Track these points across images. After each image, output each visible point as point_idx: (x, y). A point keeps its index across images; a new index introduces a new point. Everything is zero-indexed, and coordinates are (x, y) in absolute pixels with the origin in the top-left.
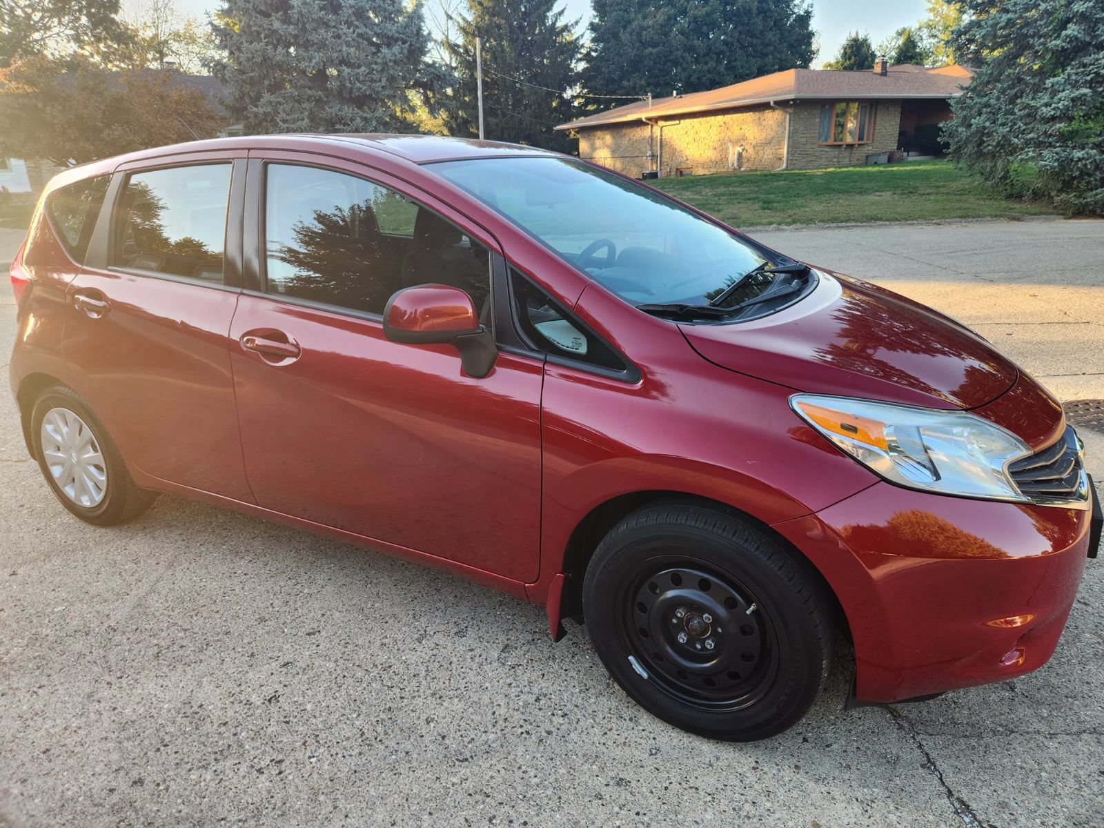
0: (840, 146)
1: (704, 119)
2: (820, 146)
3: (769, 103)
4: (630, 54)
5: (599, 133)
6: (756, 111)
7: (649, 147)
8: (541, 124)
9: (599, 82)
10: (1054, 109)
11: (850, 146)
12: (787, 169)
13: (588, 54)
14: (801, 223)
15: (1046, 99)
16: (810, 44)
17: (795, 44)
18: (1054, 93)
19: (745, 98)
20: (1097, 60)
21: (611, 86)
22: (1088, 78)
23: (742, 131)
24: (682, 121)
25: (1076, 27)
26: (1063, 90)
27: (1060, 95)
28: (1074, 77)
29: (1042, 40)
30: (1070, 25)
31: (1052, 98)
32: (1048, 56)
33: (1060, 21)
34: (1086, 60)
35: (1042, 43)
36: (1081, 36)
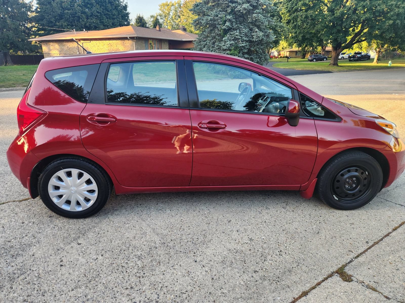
1: (101, 41)
3: (127, 37)
4: (58, 12)
5: (51, 44)
6: (121, 40)
7: (77, 51)
8: (18, 37)
9: (45, 22)
10: (226, 47)
13: (36, 9)
14: (163, 81)
15: (223, 44)
16: (128, 17)
17: (124, 16)
18: (225, 42)
19: (117, 35)
20: (234, 33)
21: (50, 24)
22: (233, 38)
23: (117, 47)
24: (91, 41)
25: (228, 23)
26: (228, 42)
27: (227, 43)
28: (229, 38)
29: (220, 26)
30: (227, 22)
31: (225, 44)
32: (222, 31)
33: (224, 21)
34: (232, 33)
35: (220, 27)
36: (230, 26)
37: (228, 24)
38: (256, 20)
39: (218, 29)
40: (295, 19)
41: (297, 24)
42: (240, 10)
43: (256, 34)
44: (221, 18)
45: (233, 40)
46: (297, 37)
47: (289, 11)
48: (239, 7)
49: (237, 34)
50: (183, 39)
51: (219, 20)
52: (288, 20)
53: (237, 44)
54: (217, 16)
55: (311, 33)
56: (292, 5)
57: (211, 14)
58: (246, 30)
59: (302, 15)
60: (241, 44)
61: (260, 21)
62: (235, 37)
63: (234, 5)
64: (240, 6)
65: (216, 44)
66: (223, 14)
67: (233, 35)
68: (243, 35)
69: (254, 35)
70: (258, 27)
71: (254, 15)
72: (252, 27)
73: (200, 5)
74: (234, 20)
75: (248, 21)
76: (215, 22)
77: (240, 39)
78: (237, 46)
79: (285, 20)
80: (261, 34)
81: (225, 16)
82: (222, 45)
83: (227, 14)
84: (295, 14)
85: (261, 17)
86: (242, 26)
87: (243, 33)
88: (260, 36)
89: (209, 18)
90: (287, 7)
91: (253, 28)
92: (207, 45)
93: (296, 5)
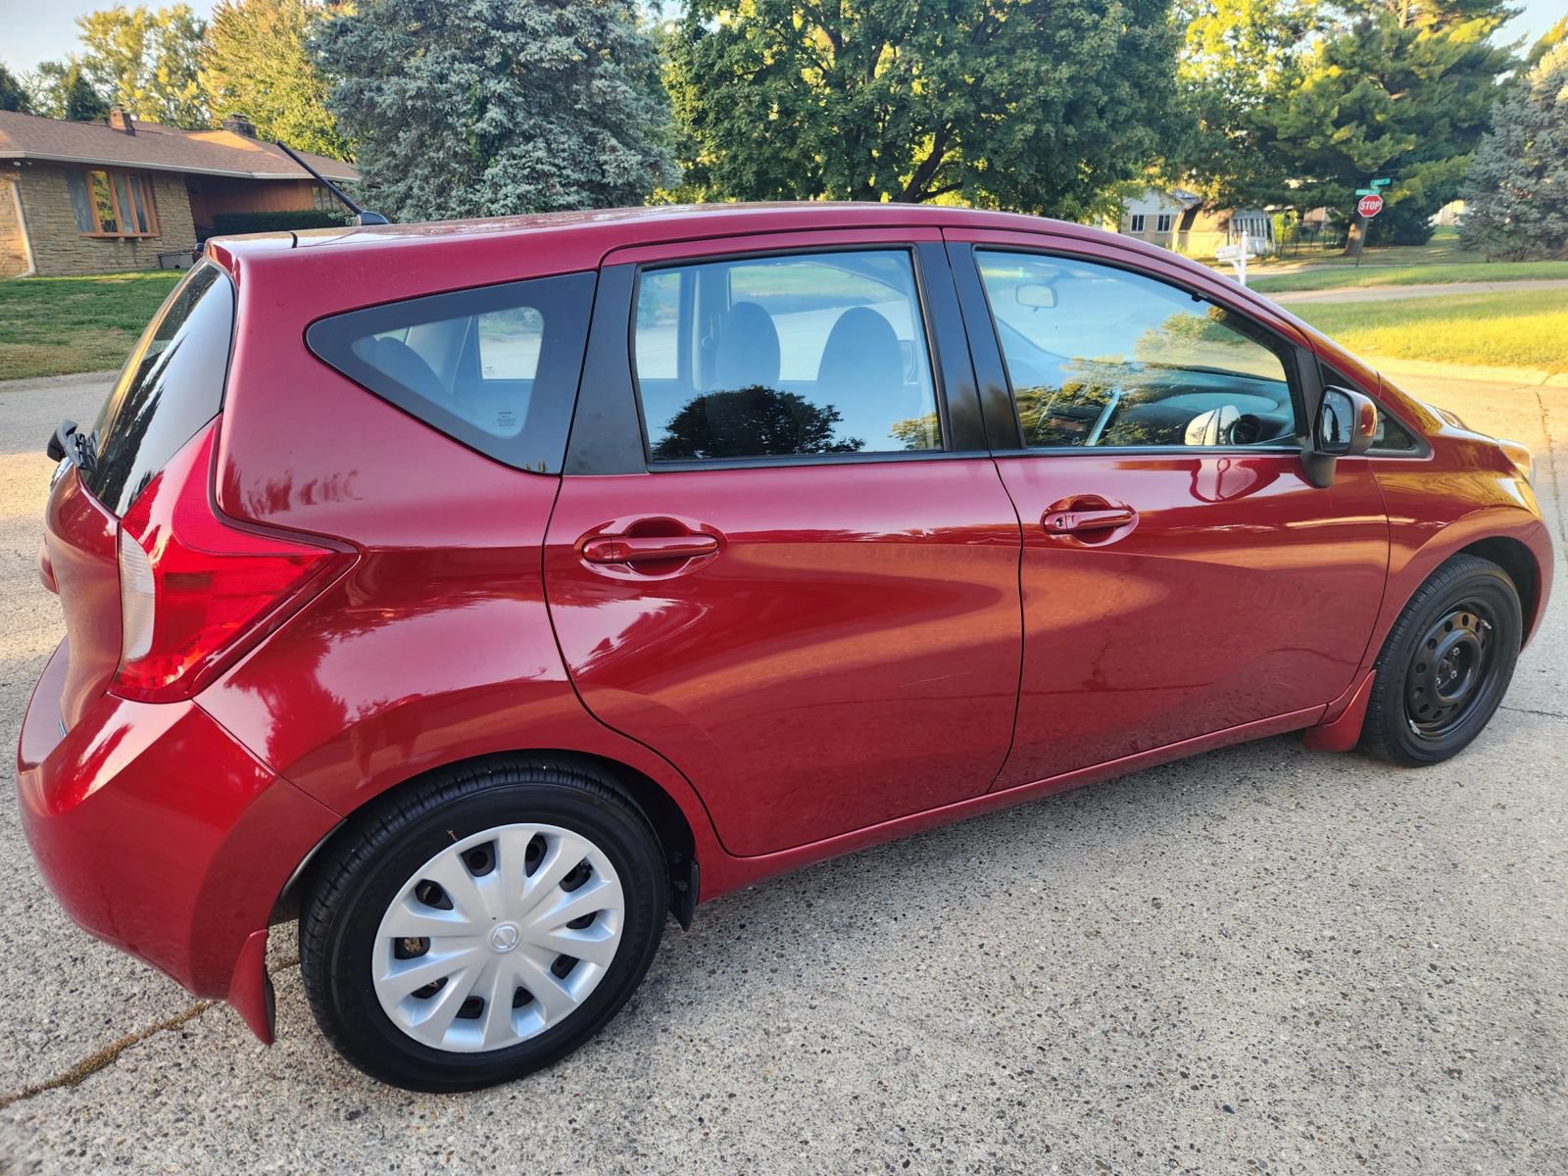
0: (115, 239)
2: (83, 239)
10: (503, 206)
11: (131, 240)
12: (37, 274)
15: (489, 195)
18: (496, 187)
20: (527, 152)
22: (526, 172)
25: (497, 110)
26: (506, 185)
27: (504, 190)
28: (510, 170)
29: (463, 120)
30: (490, 106)
31: (495, 193)
32: (473, 141)
33: (477, 99)
34: (515, 151)
35: (465, 125)
36: (505, 121)
37: (494, 112)
38: (608, 103)
39: (456, 134)
40: (725, 109)
41: (733, 126)
42: (541, 60)
43: (616, 160)
44: (465, 88)
45: (527, 177)
46: (735, 175)
47: (698, 79)
48: (533, 47)
49: (541, 154)
50: (258, 171)
51: (454, 98)
52: (698, 113)
53: (545, 196)
54: (442, 78)
55: (786, 160)
56: (705, 55)
57: (418, 69)
58: (572, 142)
59: (748, 96)
60: (562, 196)
61: (620, 110)
62: (533, 169)
63: (511, 37)
64: (539, 44)
65: (454, 193)
66: (469, 70)
67: (521, 157)
68: (564, 159)
69: (606, 162)
70: (617, 131)
71: (597, 83)
72: (591, 129)
73: (356, 28)
74: (521, 99)
75: (578, 107)
76: (439, 105)
77: (553, 175)
78: (544, 202)
79: (684, 109)
80: (634, 159)
81: (481, 81)
82: (483, 200)
83: (488, 73)
84: (724, 90)
85: (624, 92)
86: (552, 123)
87: (564, 151)
88: (631, 168)
89: (412, 86)
90: (689, 63)
91: (598, 133)
92: (411, 197)
93: (721, 57)
